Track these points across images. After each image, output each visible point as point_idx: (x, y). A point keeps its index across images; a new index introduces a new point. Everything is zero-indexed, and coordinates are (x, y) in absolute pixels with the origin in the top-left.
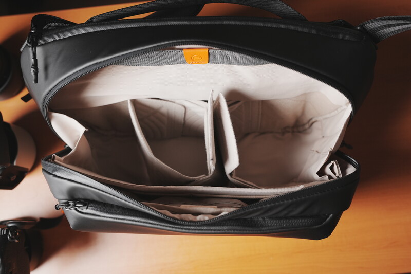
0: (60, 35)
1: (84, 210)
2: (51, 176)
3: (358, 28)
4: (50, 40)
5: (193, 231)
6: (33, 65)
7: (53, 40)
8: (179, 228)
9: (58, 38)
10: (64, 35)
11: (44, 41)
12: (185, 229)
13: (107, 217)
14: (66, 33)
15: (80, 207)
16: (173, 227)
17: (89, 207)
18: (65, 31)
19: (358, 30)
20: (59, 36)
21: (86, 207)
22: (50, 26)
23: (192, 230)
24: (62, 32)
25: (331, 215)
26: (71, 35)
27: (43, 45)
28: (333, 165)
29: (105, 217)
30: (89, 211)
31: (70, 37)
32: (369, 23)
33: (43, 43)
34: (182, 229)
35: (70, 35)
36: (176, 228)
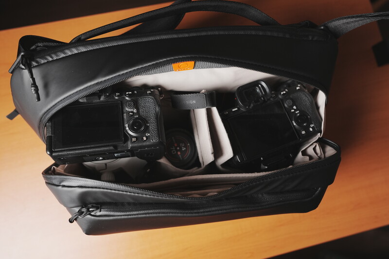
0: (53, 55)
1: (98, 213)
2: (60, 187)
3: (322, 28)
4: (43, 61)
5: (203, 214)
6: (32, 84)
7: (46, 61)
8: (190, 213)
9: (50, 59)
10: (57, 56)
11: (37, 62)
12: (195, 213)
13: (121, 216)
14: (59, 53)
15: (93, 211)
16: (184, 213)
17: (102, 210)
18: (58, 52)
19: (322, 29)
20: (52, 57)
21: (99, 210)
22: (38, 46)
23: (201, 212)
24: (55, 53)
25: (320, 189)
26: (64, 56)
27: (36, 66)
28: (316, 146)
29: (119, 216)
30: (103, 213)
31: (63, 57)
32: (331, 22)
33: (36, 64)
34: (192, 213)
35: (62, 55)
36: (187, 213)
